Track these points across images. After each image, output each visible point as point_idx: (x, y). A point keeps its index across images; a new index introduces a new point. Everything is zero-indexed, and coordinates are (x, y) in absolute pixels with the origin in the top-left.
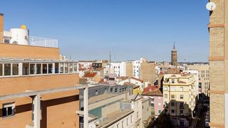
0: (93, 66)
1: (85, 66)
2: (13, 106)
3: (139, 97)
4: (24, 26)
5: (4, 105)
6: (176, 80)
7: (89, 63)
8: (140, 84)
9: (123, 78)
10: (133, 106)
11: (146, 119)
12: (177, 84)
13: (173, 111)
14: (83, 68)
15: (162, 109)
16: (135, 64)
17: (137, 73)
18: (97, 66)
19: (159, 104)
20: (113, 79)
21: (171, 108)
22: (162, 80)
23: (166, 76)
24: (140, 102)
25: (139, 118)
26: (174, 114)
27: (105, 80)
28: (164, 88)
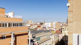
0: (40, 24)
1: (38, 24)
2: (5, 36)
3: (53, 34)
4: (13, 12)
5: (2, 36)
6: (66, 29)
7: (39, 23)
8: (55, 30)
9: (50, 28)
10: (51, 37)
11: (56, 41)
12: (67, 30)
13: (65, 39)
14: (37, 24)
15: (62, 38)
16: (54, 23)
17: (54, 26)
18: (42, 24)
19: (61, 36)
20: (46, 28)
21: (65, 38)
22: (62, 28)
23: (63, 27)
24: (54, 35)
25: (53, 41)
26: (66, 40)
27: (43, 28)
28: (62, 31)
